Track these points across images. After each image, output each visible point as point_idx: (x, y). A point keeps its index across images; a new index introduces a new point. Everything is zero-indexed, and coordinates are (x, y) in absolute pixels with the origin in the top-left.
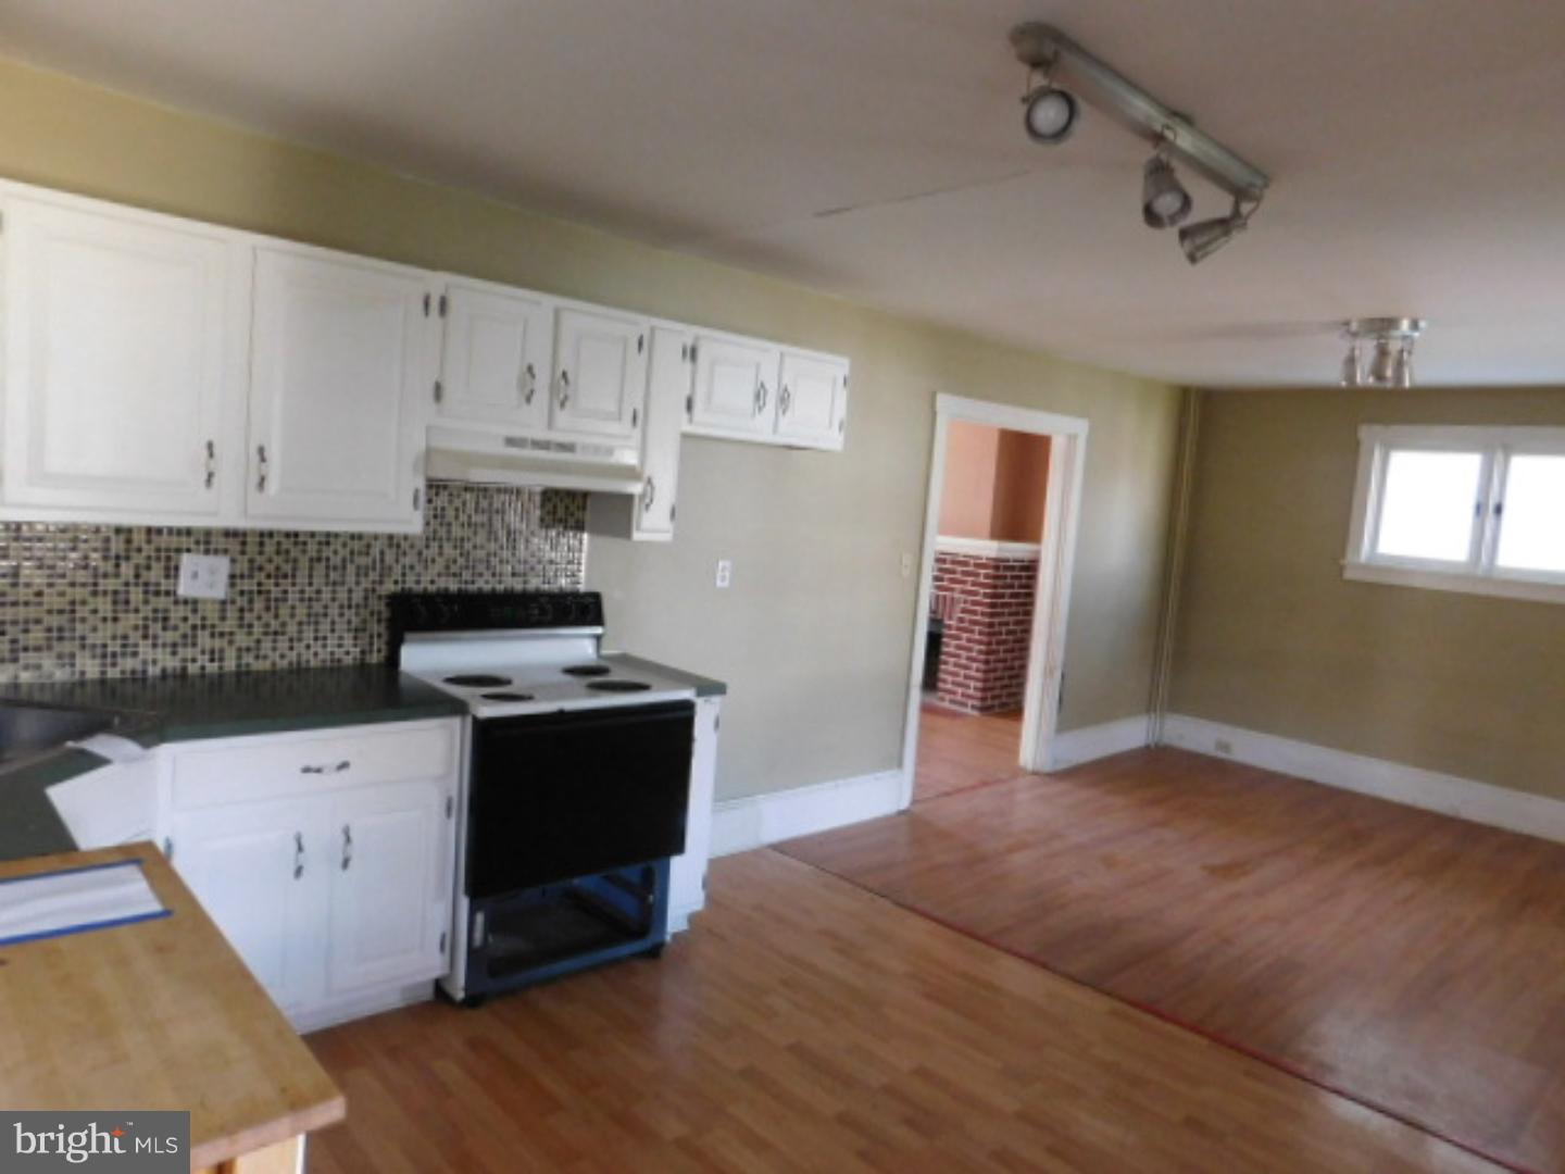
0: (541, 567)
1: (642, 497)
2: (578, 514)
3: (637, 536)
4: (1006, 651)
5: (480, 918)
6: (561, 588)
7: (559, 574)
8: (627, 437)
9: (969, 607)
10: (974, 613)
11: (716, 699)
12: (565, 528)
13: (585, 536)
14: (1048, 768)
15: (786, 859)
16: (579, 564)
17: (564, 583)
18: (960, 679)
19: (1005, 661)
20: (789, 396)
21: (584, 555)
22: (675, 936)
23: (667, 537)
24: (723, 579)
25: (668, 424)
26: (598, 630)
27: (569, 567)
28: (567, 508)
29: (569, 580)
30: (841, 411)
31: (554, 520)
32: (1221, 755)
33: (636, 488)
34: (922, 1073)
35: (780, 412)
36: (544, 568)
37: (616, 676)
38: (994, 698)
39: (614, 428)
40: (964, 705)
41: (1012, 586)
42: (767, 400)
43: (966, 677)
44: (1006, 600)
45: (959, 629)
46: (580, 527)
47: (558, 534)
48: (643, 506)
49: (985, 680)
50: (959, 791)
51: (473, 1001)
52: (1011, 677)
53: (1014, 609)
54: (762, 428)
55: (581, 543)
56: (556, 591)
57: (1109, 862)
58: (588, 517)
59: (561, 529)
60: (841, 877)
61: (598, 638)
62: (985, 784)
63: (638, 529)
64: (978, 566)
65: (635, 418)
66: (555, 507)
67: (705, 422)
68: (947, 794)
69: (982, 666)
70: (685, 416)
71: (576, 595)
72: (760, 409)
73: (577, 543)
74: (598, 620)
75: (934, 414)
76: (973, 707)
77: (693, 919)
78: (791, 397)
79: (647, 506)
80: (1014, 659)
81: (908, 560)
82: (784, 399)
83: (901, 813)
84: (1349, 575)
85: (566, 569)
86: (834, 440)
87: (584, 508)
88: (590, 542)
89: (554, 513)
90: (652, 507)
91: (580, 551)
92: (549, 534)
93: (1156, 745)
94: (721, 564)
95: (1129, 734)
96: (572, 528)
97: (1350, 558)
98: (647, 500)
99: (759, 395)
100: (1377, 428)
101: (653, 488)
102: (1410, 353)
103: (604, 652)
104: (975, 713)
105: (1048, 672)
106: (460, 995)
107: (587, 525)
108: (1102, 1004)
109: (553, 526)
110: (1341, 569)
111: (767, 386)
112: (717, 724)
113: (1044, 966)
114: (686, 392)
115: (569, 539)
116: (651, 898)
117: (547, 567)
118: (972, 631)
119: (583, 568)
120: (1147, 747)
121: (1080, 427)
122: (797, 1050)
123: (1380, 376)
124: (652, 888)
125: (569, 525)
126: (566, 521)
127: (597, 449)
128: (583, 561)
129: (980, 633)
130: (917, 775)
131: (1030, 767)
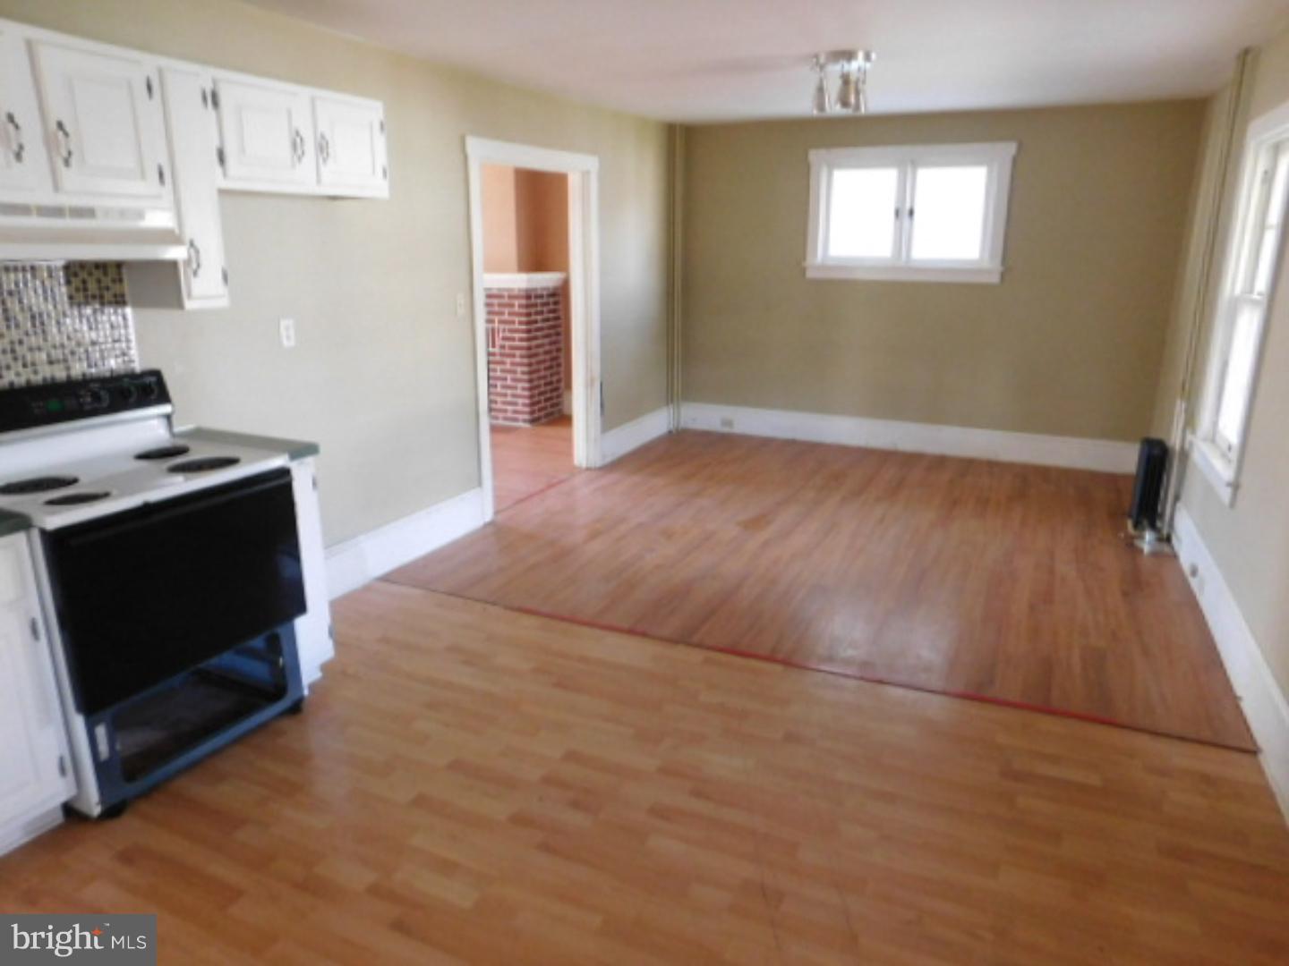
0: (82, 350)
1: (188, 262)
2: (116, 288)
3: (189, 305)
4: (546, 369)
5: (101, 731)
6: (112, 371)
7: (106, 354)
8: (158, 197)
9: (508, 334)
10: (513, 339)
11: (310, 460)
12: (102, 304)
13: (129, 311)
14: (599, 463)
15: (394, 588)
16: (128, 341)
17: (113, 364)
18: (509, 399)
19: (545, 377)
20: (327, 143)
21: (131, 330)
22: (311, 687)
23: (223, 303)
24: (288, 338)
25: (202, 181)
26: (166, 409)
27: (117, 345)
28: (99, 281)
29: (120, 360)
30: (382, 159)
31: (86, 297)
32: (726, 430)
33: (176, 253)
34: (572, 757)
35: (321, 161)
36: (87, 351)
37: (196, 454)
38: (540, 410)
39: (138, 187)
40: (516, 420)
41: (541, 313)
42: (306, 148)
43: (514, 396)
44: (539, 325)
45: (502, 355)
46: (120, 301)
47: (95, 312)
48: (190, 273)
49: (531, 397)
50: (531, 496)
51: (112, 811)
52: (552, 391)
53: (546, 332)
54: (303, 178)
55: (125, 318)
56: (108, 374)
57: (668, 535)
58: (127, 287)
59: (97, 306)
60: (451, 594)
61: (168, 417)
62: (550, 486)
63: (189, 295)
64: (510, 297)
65: (161, 175)
66: (84, 282)
67: (240, 176)
68: (521, 501)
69: (526, 385)
70: (218, 170)
71: (133, 376)
72: (300, 159)
73: (120, 318)
74: (163, 397)
75: (466, 158)
76: (525, 421)
77: (325, 668)
78: (330, 145)
79: (195, 273)
80: (552, 375)
81: (462, 299)
82: (323, 148)
83: (487, 525)
84: (810, 274)
85: (114, 349)
86: (379, 188)
87: (121, 280)
88: (135, 317)
89: (85, 290)
90: (200, 272)
91: (126, 327)
92: (83, 311)
93: (677, 430)
94: (284, 323)
95: (654, 425)
96: (110, 303)
97: (809, 261)
98: (194, 266)
99: (296, 144)
100: (823, 152)
101: (197, 252)
102: (864, 82)
103: (178, 429)
104: (527, 425)
105: (589, 383)
106: (96, 810)
107: (128, 298)
108: (696, 656)
109: (87, 303)
110: (804, 270)
111: (302, 133)
112: (315, 484)
113: (644, 635)
114: (215, 143)
115: (110, 315)
116: (281, 660)
117: (90, 349)
118: (514, 356)
119: (133, 344)
120: (670, 432)
121: (591, 163)
122: (456, 766)
123: (845, 103)
124: (279, 651)
125: (106, 300)
126: (102, 297)
127: (123, 213)
128: (132, 337)
129: (522, 357)
130: (496, 489)
131: (584, 465)
